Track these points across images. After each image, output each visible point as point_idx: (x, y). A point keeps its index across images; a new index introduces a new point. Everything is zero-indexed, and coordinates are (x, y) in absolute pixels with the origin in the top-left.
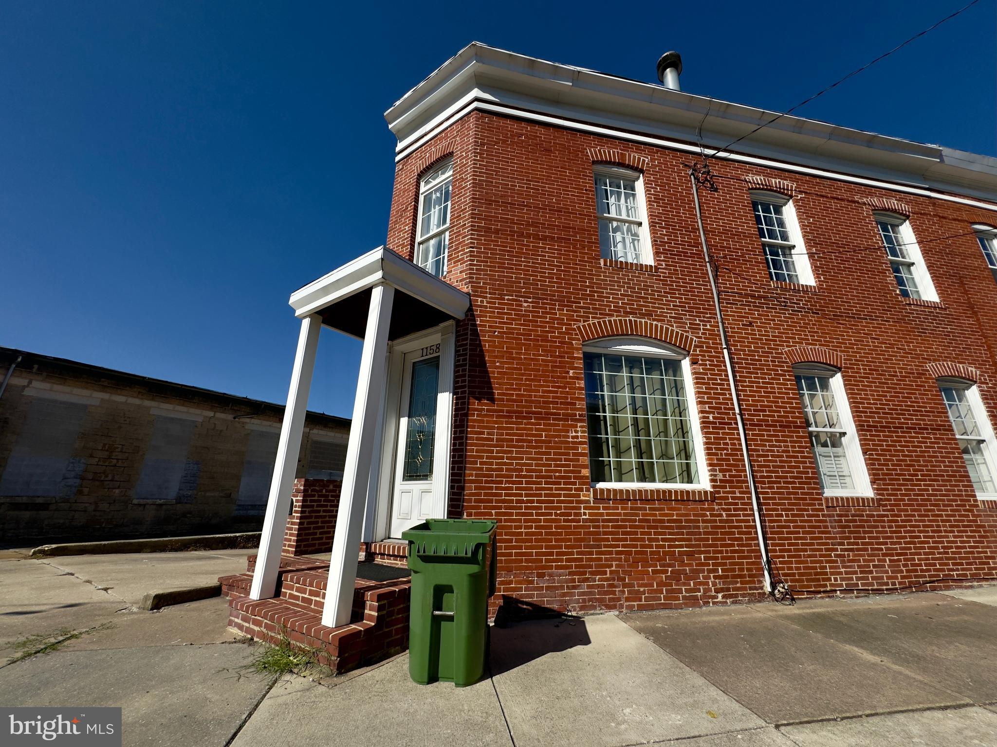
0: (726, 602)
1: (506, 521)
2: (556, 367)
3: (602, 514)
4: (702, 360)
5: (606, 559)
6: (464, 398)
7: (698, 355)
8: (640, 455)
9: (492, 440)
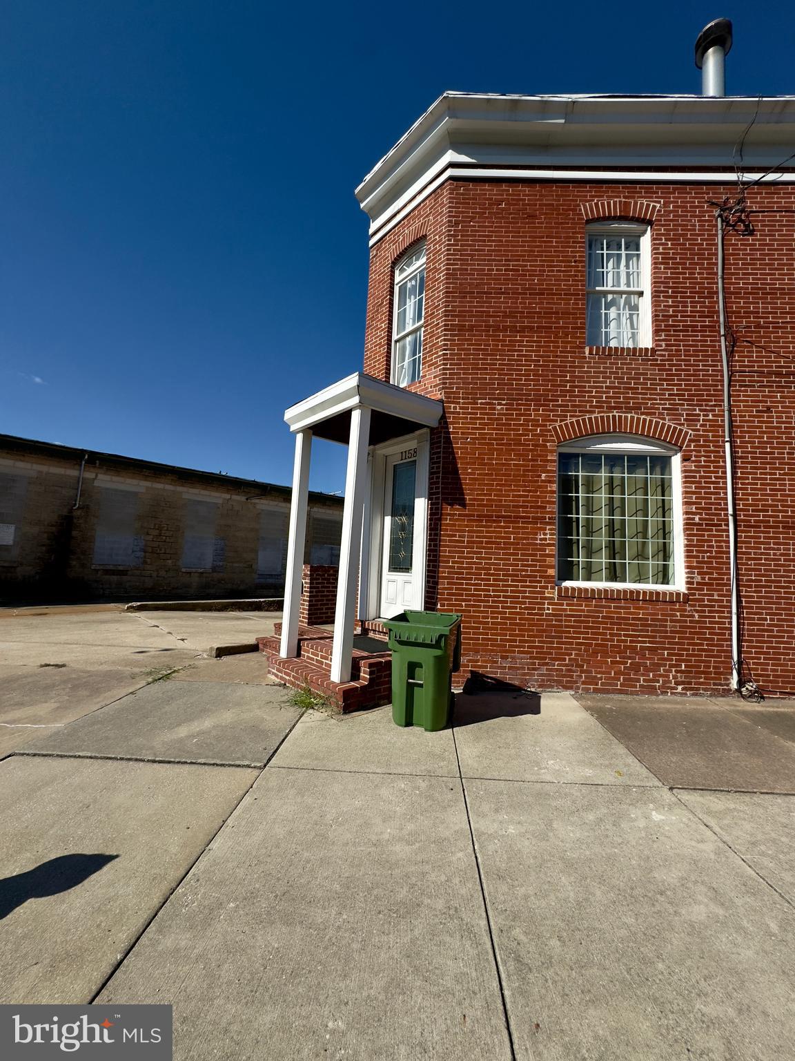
0: (686, 694)
1: (474, 611)
2: (528, 471)
3: (565, 610)
4: (696, 456)
5: (566, 649)
6: (438, 504)
7: (691, 451)
8: (612, 555)
9: (463, 542)
